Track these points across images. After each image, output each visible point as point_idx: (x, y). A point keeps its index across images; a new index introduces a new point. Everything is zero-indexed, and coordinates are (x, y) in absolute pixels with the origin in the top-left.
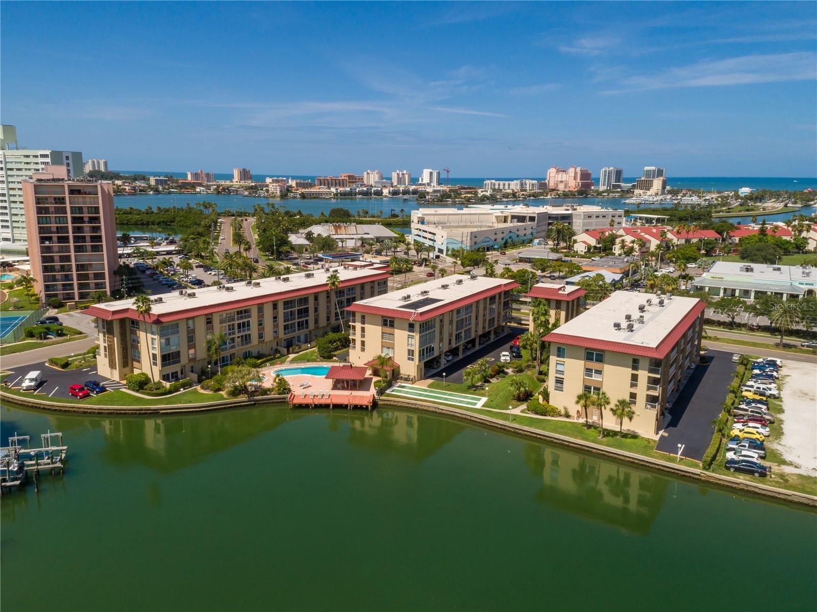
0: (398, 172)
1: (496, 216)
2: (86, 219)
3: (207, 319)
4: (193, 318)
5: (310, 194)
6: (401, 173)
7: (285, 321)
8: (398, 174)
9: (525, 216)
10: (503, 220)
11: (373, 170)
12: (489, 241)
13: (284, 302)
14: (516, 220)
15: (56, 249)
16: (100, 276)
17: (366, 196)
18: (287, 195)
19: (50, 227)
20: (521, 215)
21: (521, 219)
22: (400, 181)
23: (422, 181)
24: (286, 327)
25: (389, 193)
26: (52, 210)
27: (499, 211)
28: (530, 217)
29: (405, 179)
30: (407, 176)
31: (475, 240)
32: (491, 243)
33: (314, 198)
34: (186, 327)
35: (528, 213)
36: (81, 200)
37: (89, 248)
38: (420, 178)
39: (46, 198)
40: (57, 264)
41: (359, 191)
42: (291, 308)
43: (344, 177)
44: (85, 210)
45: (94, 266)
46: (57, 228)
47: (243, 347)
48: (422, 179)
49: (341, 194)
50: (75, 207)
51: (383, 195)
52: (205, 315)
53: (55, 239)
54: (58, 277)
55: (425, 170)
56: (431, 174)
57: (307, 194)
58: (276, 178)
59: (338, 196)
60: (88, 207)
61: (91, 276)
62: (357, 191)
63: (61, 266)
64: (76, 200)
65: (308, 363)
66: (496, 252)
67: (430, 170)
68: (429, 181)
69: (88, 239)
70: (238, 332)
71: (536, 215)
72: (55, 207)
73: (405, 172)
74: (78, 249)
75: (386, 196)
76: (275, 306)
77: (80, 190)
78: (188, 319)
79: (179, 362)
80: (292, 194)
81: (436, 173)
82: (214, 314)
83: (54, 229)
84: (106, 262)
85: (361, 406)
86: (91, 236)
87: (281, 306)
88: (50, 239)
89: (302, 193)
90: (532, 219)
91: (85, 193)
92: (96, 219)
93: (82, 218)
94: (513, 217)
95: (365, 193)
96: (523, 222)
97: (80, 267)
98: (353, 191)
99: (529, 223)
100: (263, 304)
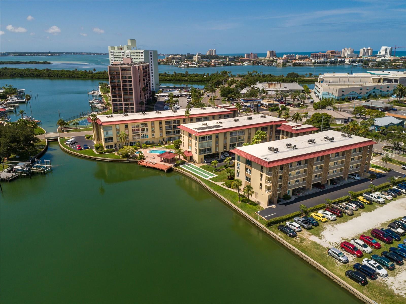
0: (364, 48)
1: (372, 79)
2: (128, 81)
3: (125, 125)
4: (119, 124)
5: (299, 63)
6: (366, 49)
7: (166, 130)
8: (364, 50)
9: (392, 79)
10: (378, 81)
11: (348, 48)
12: (355, 94)
13: (166, 121)
14: (386, 81)
15: (117, 93)
16: (132, 105)
17: (333, 63)
18: (286, 64)
19: (115, 84)
20: (389, 78)
21: (389, 81)
22: (365, 54)
23: (380, 54)
24: (167, 133)
25: (350, 61)
26: (116, 77)
27: (377, 75)
28: (395, 80)
29: (369, 53)
30: (370, 51)
31: (343, 93)
32: (356, 95)
33: (301, 65)
34: (115, 128)
35: (394, 78)
36: (126, 73)
37: (129, 93)
38: (379, 52)
39: (113, 72)
40: (118, 99)
41: (329, 61)
42: (170, 124)
43: (329, 52)
44: (127, 77)
45: (130, 101)
46: (118, 84)
47: (144, 139)
48: (380, 53)
49: (318, 63)
50: (124, 76)
51: (345, 63)
52: (124, 124)
53: (117, 89)
54: (118, 104)
55: (382, 47)
56: (386, 49)
57: (298, 63)
58: (289, 55)
59: (315, 64)
60: (128, 76)
61: (129, 104)
62: (328, 61)
63: (119, 99)
64: (124, 73)
65: (166, 149)
66: (359, 101)
67: (386, 47)
68: (384, 54)
69: (128, 89)
70: (141, 132)
71: (399, 79)
72: (117, 76)
73: (369, 48)
74: (125, 93)
75: (347, 64)
76: (161, 123)
77: (125, 69)
78: (116, 125)
79: (113, 141)
80: (289, 64)
81: (389, 49)
82: (128, 124)
83: (117, 85)
84: (134, 99)
85: (163, 170)
86: (129, 88)
87: (164, 123)
88: (115, 89)
89: (295, 63)
90: (396, 81)
91: (127, 70)
92: (130, 81)
93: (126, 81)
94: (385, 80)
95: (333, 62)
96: (390, 83)
97: (125, 101)
98: (326, 61)
99: (394, 84)
100: (154, 121)
